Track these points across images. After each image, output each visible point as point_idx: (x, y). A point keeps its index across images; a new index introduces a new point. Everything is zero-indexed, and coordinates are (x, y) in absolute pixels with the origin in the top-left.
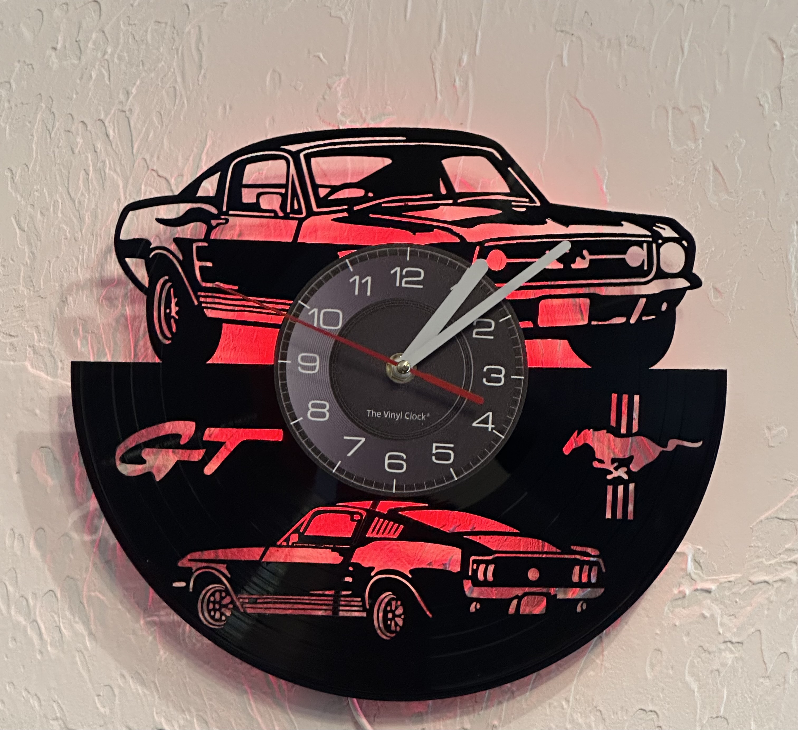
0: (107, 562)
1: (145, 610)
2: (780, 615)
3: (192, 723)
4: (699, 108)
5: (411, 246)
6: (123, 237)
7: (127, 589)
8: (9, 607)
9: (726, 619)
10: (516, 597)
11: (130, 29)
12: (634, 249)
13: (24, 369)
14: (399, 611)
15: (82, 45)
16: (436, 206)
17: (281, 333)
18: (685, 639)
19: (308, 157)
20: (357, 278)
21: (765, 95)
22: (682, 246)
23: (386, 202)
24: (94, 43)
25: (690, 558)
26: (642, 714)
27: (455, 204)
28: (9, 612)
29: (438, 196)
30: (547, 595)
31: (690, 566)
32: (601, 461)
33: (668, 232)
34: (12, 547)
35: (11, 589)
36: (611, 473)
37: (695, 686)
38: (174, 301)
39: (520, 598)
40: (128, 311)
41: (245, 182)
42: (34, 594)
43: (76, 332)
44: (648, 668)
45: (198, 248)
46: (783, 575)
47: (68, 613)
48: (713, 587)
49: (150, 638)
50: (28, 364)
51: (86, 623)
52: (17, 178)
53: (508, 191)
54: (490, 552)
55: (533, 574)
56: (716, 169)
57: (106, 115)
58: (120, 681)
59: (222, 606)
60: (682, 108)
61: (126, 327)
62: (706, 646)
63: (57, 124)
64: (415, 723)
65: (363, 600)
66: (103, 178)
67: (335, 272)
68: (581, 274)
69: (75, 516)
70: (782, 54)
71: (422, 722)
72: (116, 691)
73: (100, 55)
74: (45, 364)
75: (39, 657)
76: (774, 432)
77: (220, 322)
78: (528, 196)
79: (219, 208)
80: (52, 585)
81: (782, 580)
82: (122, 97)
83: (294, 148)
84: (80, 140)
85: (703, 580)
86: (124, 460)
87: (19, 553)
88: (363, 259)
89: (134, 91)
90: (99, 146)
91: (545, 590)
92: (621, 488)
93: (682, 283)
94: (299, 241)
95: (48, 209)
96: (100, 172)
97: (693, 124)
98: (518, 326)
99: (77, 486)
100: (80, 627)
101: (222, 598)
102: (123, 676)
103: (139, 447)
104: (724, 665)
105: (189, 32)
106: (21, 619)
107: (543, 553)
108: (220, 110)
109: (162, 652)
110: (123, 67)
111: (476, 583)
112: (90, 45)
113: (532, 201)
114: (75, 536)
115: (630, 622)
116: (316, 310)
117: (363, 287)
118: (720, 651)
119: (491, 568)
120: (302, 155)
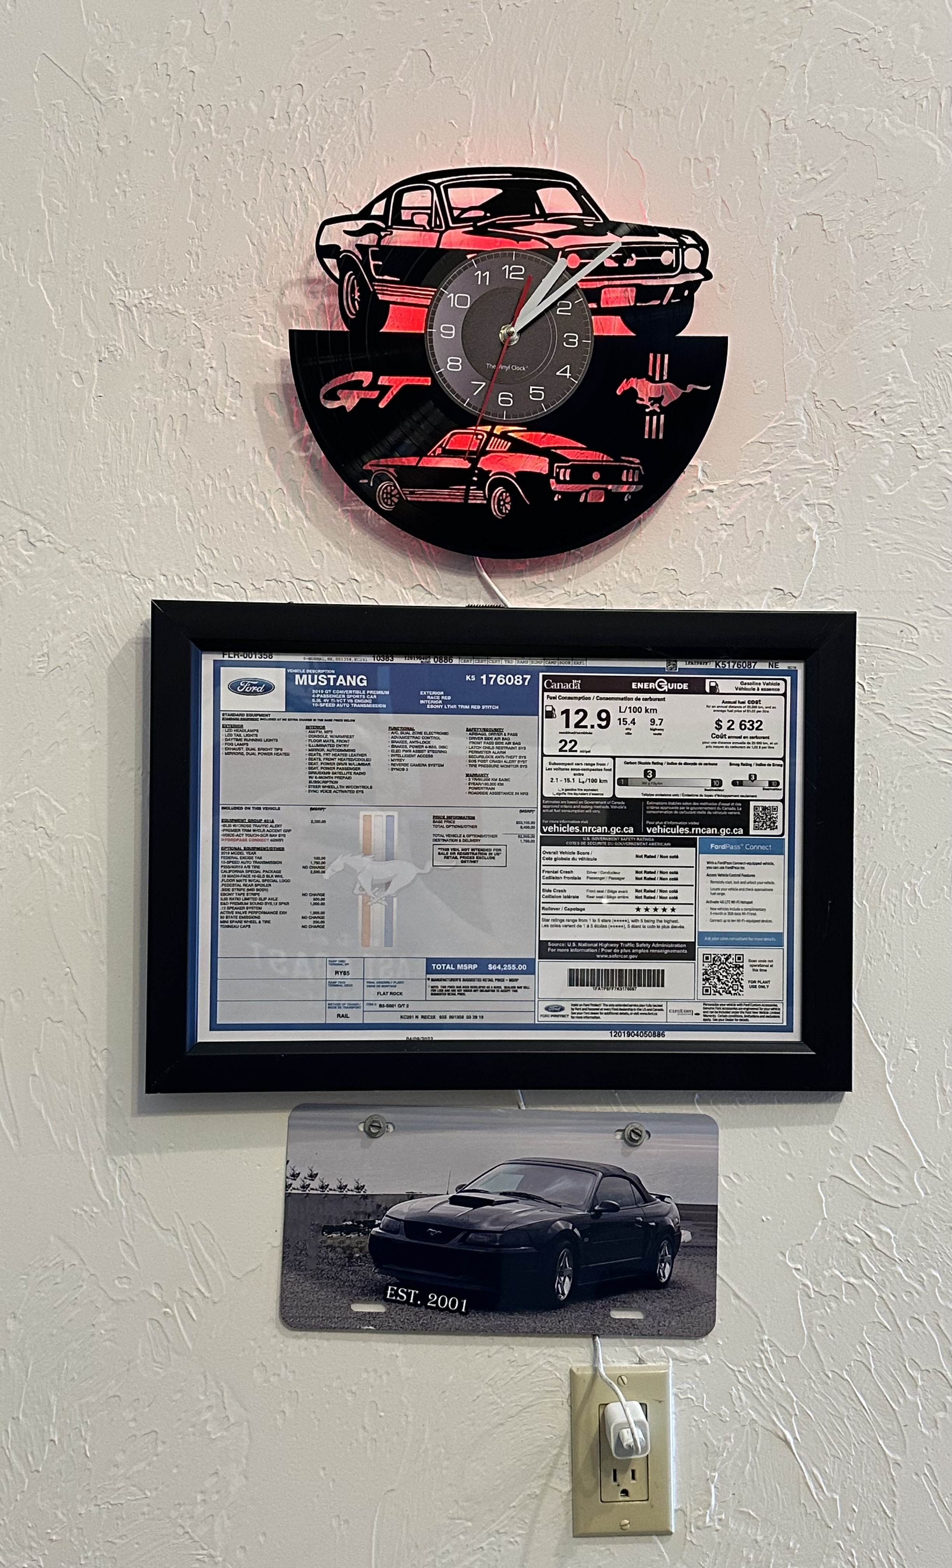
0: (316, 470)
1: (342, 502)
2: (759, 507)
3: (374, 575)
4: (712, 159)
5: (515, 250)
6: (321, 243)
7: (329, 488)
8: (253, 499)
9: (723, 510)
10: (585, 491)
11: (323, 104)
12: (666, 253)
13: (257, 340)
14: (508, 499)
15: (291, 115)
16: (532, 223)
17: (429, 312)
18: (696, 523)
19: (446, 188)
20: (479, 272)
21: (758, 149)
22: (700, 250)
23: (499, 220)
24: (299, 114)
25: (700, 468)
26: (666, 571)
27: (546, 221)
28: (254, 502)
29: (534, 216)
30: (606, 490)
31: (700, 473)
32: (642, 400)
33: (690, 241)
34: (254, 460)
35: (253, 486)
36: (648, 407)
37: (701, 553)
38: (357, 288)
39: (587, 492)
40: (326, 300)
41: (403, 205)
42: (269, 490)
43: (291, 315)
44: (670, 542)
45: (372, 251)
46: (761, 481)
47: (291, 503)
48: (715, 488)
49: (345, 521)
50: (260, 337)
51: (304, 510)
52: (249, 208)
53: (581, 212)
54: (568, 461)
55: (596, 476)
56: (723, 201)
57: (308, 164)
58: (327, 548)
59: (392, 496)
60: (700, 158)
61: (325, 312)
62: (710, 527)
63: (275, 171)
64: (518, 577)
65: (484, 493)
66: (306, 210)
67: (465, 268)
68: (630, 270)
69: (294, 440)
70: (770, 120)
71: (522, 576)
72: (324, 554)
73: (302, 122)
74: (271, 337)
75: (274, 531)
76: (758, 384)
77: (388, 303)
78: (594, 215)
79: (386, 223)
80: (280, 485)
81: (761, 483)
82: (318, 152)
83: (436, 181)
84: (290, 182)
85: (709, 484)
86: (326, 397)
87: (259, 464)
88: (483, 259)
89: (326, 147)
90: (303, 185)
91: (604, 486)
92: (655, 418)
93: (699, 276)
94: (441, 247)
95: (270, 230)
96: (305, 204)
97: (708, 170)
98: (587, 307)
99: (295, 418)
100: (300, 513)
101: (392, 491)
102: (328, 544)
103: (335, 390)
104: (720, 539)
105: (363, 106)
106: (262, 507)
107: (603, 461)
108: (385, 161)
109: (353, 530)
110: (319, 131)
111: (558, 481)
112: (296, 115)
113: (597, 219)
114: (293, 452)
115: (659, 512)
116: (452, 295)
117: (484, 278)
118: (718, 530)
119: (568, 471)
120: (441, 186)
